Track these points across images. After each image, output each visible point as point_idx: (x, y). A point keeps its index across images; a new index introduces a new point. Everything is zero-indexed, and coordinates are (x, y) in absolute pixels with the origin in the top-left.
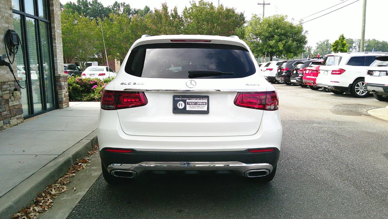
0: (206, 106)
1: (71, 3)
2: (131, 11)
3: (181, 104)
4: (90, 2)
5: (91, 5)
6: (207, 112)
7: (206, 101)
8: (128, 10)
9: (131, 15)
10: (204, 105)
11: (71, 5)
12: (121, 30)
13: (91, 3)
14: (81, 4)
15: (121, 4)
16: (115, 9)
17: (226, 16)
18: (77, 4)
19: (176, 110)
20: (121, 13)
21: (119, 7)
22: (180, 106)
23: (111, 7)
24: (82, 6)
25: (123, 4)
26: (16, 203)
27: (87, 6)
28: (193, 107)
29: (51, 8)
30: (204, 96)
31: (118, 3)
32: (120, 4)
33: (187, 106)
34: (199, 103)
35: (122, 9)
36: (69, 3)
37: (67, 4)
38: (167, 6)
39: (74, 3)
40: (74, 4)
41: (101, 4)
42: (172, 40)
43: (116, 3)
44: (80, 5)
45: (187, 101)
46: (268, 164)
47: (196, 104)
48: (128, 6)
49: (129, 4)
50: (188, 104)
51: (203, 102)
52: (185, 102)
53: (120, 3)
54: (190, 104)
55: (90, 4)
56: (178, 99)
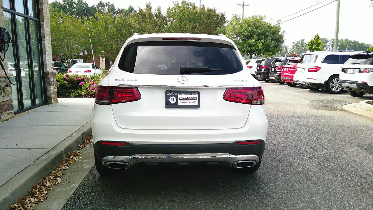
0: (197, 101)
1: (56, 2)
2: (116, 11)
3: (173, 99)
4: (75, 2)
5: (77, 4)
6: (197, 107)
7: (197, 96)
8: (112, 9)
9: (115, 14)
11: (57, 4)
12: (107, 28)
13: (77, 2)
14: (66, 3)
15: (106, 3)
16: (100, 8)
17: (208, 16)
18: (62, 4)
19: (168, 105)
20: (106, 12)
21: (104, 7)
23: (96, 6)
24: (68, 5)
25: (108, 3)
26: (13, 194)
27: (73, 5)
28: (184, 102)
29: (40, 7)
30: (194, 91)
31: (103, 2)
32: (105, 3)
34: (190, 98)
35: (106, 8)
36: (55, 2)
37: (53, 3)
38: (151, 6)
39: (60, 2)
41: (86, 4)
42: (163, 39)
43: (101, 2)
44: (65, 4)
46: (255, 155)
47: (187, 99)
48: (112, 5)
49: (113, 4)
50: (179, 99)
51: (193, 97)
52: (176, 97)
53: (105, 2)
54: (181, 99)
55: (75, 3)
56: (170, 94)
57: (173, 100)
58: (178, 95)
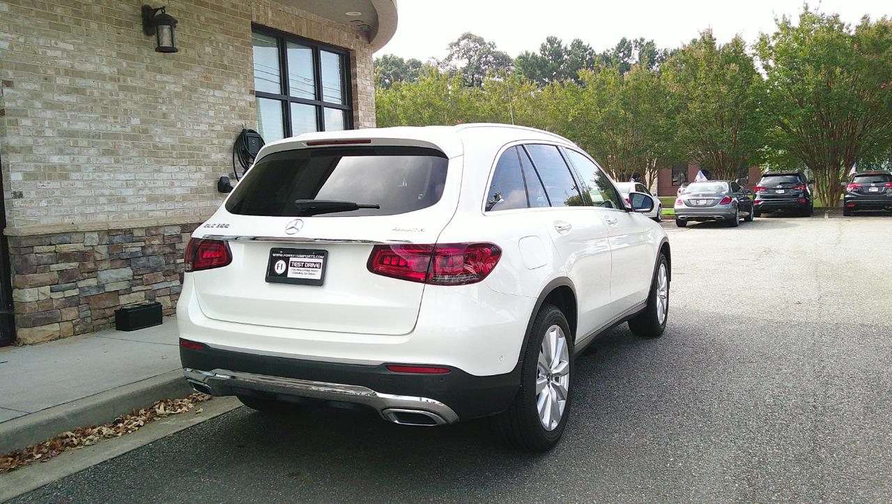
0: (320, 270)
1: (527, 54)
2: (657, 56)
3: (280, 265)
4: (566, 48)
5: (569, 53)
6: (319, 283)
7: (321, 261)
8: (649, 52)
9: (657, 64)
10: (316, 268)
11: (527, 59)
13: (569, 48)
14: (547, 53)
15: (636, 41)
16: (621, 55)
18: (539, 55)
19: (272, 277)
20: (634, 62)
21: (630, 51)
22: (280, 268)
23: (611, 51)
24: (551, 58)
25: (639, 41)
27: (561, 56)
28: (298, 272)
30: (319, 251)
31: (628, 40)
32: (632, 42)
33: (290, 268)
34: (308, 265)
35: (635, 53)
36: (524, 54)
37: (520, 57)
39: (534, 53)
40: (534, 57)
41: (590, 49)
43: (624, 41)
44: (545, 55)
45: (291, 259)
47: (304, 267)
48: (651, 44)
49: (653, 41)
50: (291, 266)
51: (315, 263)
52: (287, 260)
53: (632, 39)
54: (294, 266)
55: (566, 51)
56: (278, 255)
57: (280, 267)
58: (289, 257)
